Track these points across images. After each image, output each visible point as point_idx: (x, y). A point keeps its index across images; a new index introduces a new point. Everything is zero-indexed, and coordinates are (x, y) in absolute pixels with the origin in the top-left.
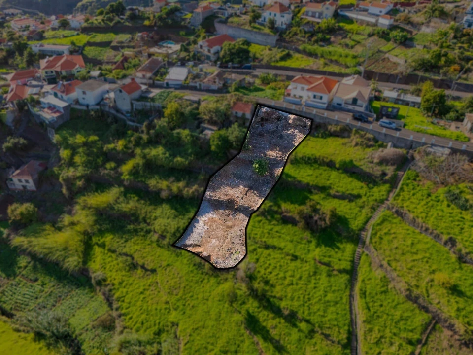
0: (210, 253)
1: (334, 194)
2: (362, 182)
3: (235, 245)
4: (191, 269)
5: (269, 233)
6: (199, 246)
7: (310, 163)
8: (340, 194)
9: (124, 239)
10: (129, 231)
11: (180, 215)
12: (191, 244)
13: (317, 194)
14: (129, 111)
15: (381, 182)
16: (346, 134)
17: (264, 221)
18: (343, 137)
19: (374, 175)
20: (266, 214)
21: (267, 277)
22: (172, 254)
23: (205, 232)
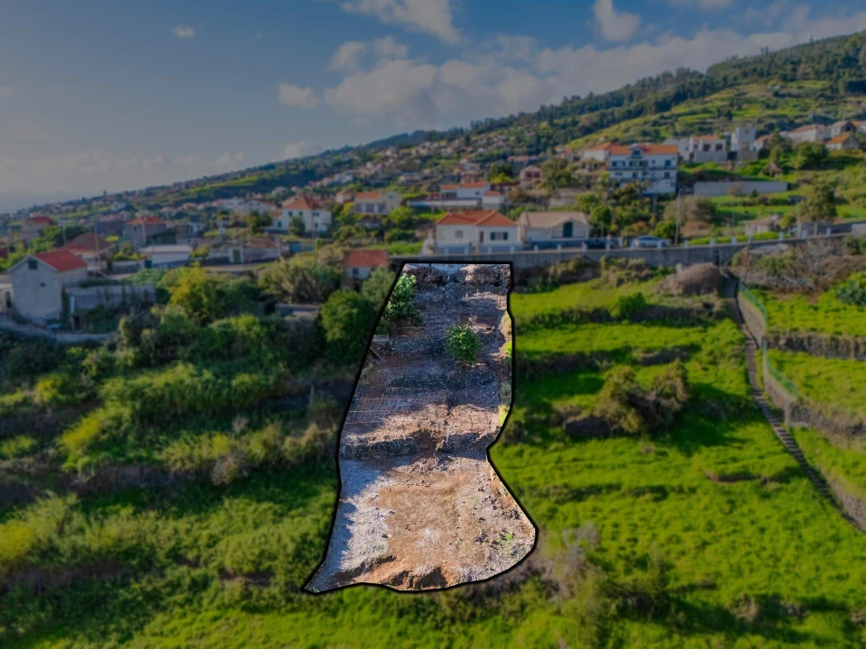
0: (433, 565)
1: (644, 358)
2: (679, 327)
3: (489, 521)
4: (394, 630)
5: (561, 469)
6: (390, 559)
7: (557, 325)
8: (656, 353)
9: (114, 637)
10: (127, 607)
11: (290, 509)
12: (363, 565)
13: (608, 368)
14: (58, 317)
15: (711, 320)
16: (588, 273)
17: (528, 450)
18: (586, 280)
19: (692, 310)
20: (526, 433)
21: (634, 553)
22: (309, 616)
23: (388, 521)
